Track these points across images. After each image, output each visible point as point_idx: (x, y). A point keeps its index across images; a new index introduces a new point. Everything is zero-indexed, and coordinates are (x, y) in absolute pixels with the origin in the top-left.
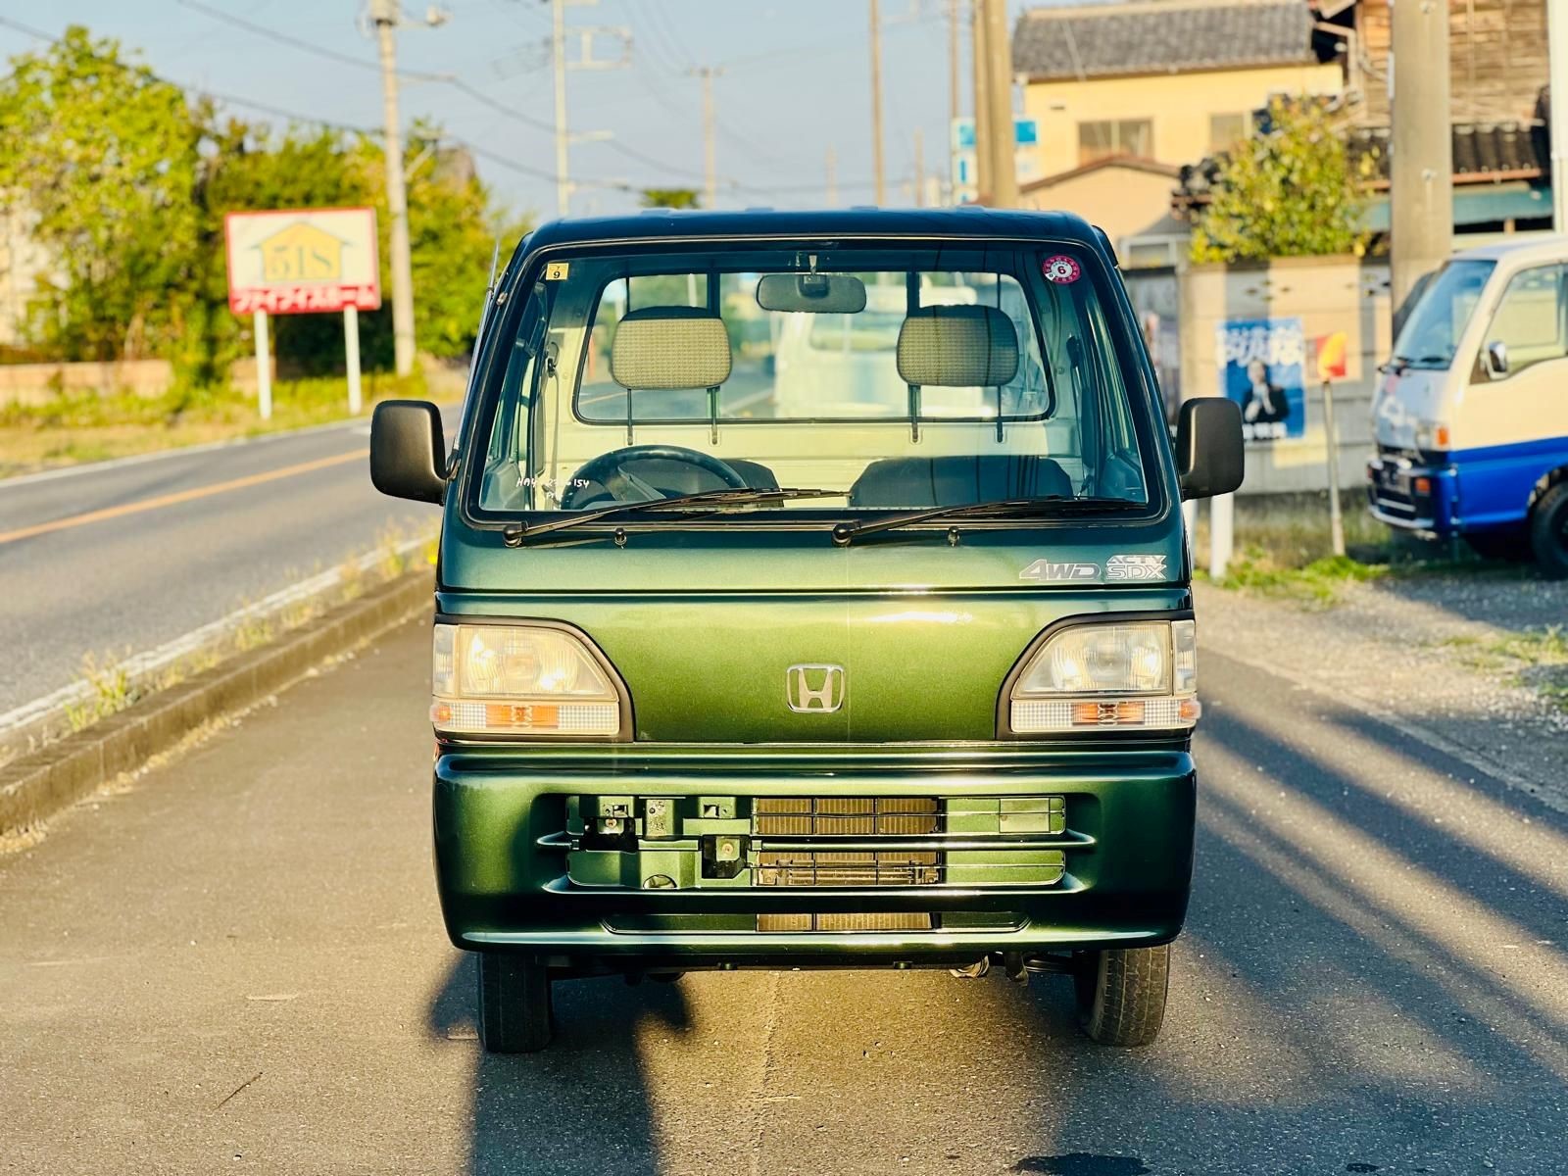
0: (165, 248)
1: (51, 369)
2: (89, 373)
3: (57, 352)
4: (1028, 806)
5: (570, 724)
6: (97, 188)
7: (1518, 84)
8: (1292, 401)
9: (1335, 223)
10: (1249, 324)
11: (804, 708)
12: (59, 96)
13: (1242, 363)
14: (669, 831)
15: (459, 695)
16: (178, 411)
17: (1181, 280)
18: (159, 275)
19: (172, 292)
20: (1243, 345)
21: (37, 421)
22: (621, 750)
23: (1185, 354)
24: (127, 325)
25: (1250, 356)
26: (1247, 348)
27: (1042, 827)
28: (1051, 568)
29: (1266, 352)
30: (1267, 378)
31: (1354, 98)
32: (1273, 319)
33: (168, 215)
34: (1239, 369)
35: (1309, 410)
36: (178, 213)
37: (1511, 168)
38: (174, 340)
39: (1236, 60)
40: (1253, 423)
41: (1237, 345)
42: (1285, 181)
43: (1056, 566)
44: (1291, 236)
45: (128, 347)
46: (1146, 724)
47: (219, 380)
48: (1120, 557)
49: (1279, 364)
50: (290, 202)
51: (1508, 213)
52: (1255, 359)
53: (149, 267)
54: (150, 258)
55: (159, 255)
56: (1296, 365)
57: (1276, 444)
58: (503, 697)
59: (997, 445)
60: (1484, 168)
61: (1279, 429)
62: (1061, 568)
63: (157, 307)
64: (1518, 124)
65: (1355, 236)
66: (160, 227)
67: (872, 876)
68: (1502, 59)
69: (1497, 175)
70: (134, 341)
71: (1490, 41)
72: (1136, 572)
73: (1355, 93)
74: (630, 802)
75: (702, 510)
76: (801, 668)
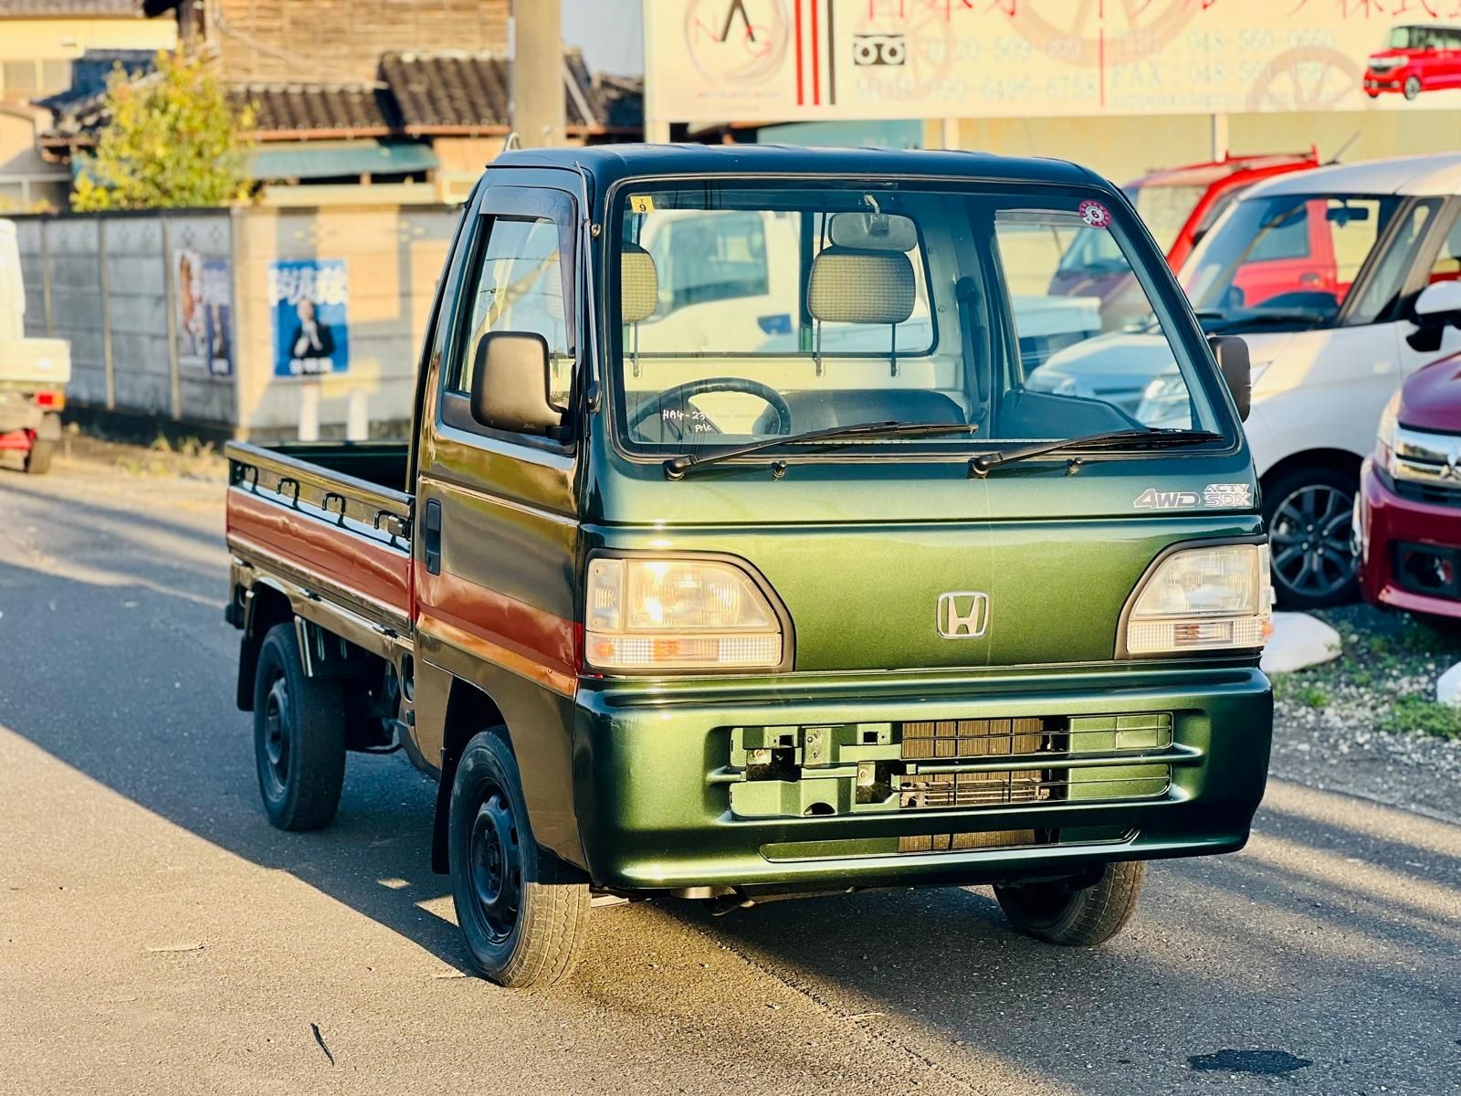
4: (1140, 723)
5: (729, 658)
7: (361, 49)
8: (337, 339)
9: (219, 170)
10: (299, 264)
11: (952, 634)
13: (292, 302)
14: (826, 758)
15: (625, 630)
17: (236, 222)
20: (293, 284)
22: (780, 680)
23: (239, 292)
25: (299, 296)
26: (297, 287)
27: (1151, 743)
28: (1159, 497)
29: (314, 291)
30: (315, 317)
31: (211, 54)
32: (320, 259)
34: (289, 306)
35: (353, 347)
37: (362, 126)
39: (28, 10)
40: (302, 358)
41: (288, 285)
42: (173, 129)
43: (1163, 495)
44: (181, 180)
46: (1234, 643)
48: (1214, 486)
49: (325, 303)
51: (365, 167)
52: (304, 297)
56: (341, 305)
57: (323, 378)
58: (671, 631)
59: (892, 379)
60: (339, 124)
61: (326, 364)
62: (1167, 498)
64: (361, 85)
65: (238, 183)
67: (999, 795)
68: (345, 24)
69: (350, 132)
71: (335, 8)
72: (1228, 500)
73: (211, 49)
74: (794, 732)
75: (850, 442)
76: (951, 596)
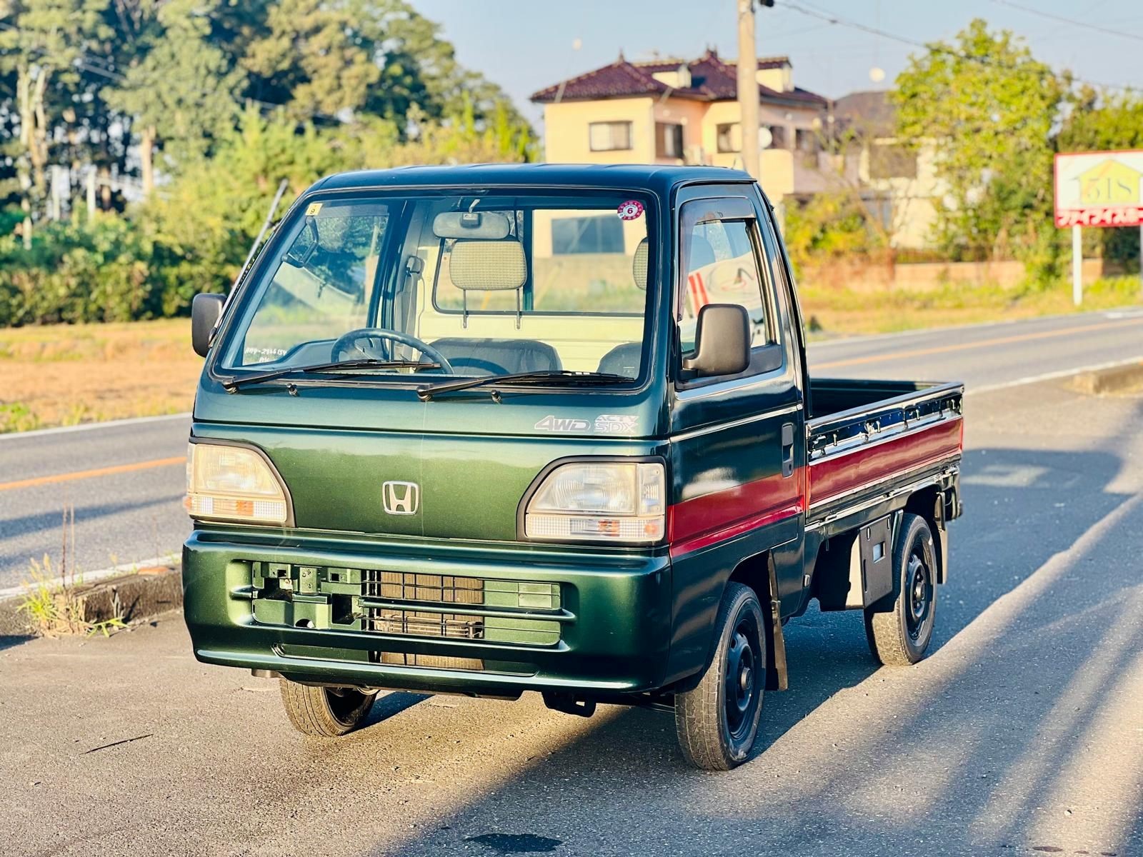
0: (1024, 180)
1: (940, 267)
2: (968, 269)
3: (945, 255)
4: (536, 589)
6: (978, 137)
11: (393, 511)
12: (957, 72)
14: (313, 589)
16: (1016, 298)
18: (1017, 200)
19: (1027, 211)
21: (917, 304)
22: (287, 533)
24: (996, 235)
27: (547, 604)
28: (557, 422)
33: (1027, 156)
36: (1035, 154)
38: (1029, 247)
43: (560, 421)
45: (996, 251)
46: (621, 537)
47: (1058, 276)
48: (605, 416)
50: (1119, 145)
53: (1013, 192)
54: (1013, 186)
55: (1020, 185)
58: (225, 493)
62: (563, 423)
63: (1017, 222)
66: (1021, 165)
70: (999, 247)
72: (616, 427)
74: (288, 568)
76: (391, 484)
